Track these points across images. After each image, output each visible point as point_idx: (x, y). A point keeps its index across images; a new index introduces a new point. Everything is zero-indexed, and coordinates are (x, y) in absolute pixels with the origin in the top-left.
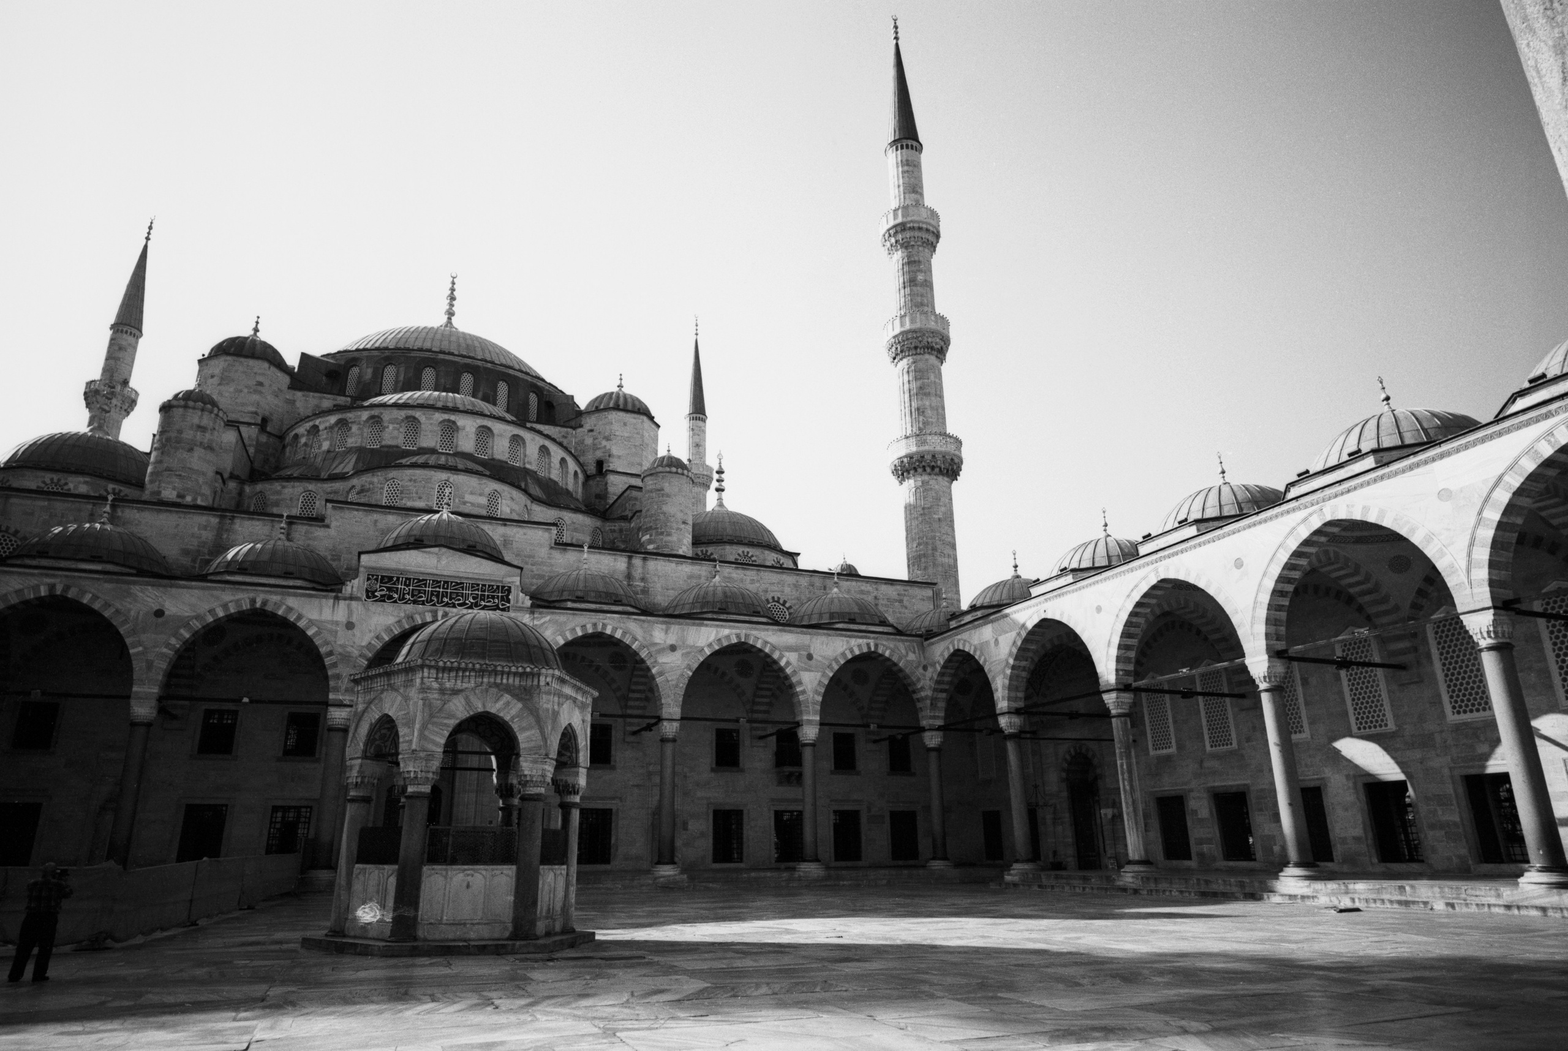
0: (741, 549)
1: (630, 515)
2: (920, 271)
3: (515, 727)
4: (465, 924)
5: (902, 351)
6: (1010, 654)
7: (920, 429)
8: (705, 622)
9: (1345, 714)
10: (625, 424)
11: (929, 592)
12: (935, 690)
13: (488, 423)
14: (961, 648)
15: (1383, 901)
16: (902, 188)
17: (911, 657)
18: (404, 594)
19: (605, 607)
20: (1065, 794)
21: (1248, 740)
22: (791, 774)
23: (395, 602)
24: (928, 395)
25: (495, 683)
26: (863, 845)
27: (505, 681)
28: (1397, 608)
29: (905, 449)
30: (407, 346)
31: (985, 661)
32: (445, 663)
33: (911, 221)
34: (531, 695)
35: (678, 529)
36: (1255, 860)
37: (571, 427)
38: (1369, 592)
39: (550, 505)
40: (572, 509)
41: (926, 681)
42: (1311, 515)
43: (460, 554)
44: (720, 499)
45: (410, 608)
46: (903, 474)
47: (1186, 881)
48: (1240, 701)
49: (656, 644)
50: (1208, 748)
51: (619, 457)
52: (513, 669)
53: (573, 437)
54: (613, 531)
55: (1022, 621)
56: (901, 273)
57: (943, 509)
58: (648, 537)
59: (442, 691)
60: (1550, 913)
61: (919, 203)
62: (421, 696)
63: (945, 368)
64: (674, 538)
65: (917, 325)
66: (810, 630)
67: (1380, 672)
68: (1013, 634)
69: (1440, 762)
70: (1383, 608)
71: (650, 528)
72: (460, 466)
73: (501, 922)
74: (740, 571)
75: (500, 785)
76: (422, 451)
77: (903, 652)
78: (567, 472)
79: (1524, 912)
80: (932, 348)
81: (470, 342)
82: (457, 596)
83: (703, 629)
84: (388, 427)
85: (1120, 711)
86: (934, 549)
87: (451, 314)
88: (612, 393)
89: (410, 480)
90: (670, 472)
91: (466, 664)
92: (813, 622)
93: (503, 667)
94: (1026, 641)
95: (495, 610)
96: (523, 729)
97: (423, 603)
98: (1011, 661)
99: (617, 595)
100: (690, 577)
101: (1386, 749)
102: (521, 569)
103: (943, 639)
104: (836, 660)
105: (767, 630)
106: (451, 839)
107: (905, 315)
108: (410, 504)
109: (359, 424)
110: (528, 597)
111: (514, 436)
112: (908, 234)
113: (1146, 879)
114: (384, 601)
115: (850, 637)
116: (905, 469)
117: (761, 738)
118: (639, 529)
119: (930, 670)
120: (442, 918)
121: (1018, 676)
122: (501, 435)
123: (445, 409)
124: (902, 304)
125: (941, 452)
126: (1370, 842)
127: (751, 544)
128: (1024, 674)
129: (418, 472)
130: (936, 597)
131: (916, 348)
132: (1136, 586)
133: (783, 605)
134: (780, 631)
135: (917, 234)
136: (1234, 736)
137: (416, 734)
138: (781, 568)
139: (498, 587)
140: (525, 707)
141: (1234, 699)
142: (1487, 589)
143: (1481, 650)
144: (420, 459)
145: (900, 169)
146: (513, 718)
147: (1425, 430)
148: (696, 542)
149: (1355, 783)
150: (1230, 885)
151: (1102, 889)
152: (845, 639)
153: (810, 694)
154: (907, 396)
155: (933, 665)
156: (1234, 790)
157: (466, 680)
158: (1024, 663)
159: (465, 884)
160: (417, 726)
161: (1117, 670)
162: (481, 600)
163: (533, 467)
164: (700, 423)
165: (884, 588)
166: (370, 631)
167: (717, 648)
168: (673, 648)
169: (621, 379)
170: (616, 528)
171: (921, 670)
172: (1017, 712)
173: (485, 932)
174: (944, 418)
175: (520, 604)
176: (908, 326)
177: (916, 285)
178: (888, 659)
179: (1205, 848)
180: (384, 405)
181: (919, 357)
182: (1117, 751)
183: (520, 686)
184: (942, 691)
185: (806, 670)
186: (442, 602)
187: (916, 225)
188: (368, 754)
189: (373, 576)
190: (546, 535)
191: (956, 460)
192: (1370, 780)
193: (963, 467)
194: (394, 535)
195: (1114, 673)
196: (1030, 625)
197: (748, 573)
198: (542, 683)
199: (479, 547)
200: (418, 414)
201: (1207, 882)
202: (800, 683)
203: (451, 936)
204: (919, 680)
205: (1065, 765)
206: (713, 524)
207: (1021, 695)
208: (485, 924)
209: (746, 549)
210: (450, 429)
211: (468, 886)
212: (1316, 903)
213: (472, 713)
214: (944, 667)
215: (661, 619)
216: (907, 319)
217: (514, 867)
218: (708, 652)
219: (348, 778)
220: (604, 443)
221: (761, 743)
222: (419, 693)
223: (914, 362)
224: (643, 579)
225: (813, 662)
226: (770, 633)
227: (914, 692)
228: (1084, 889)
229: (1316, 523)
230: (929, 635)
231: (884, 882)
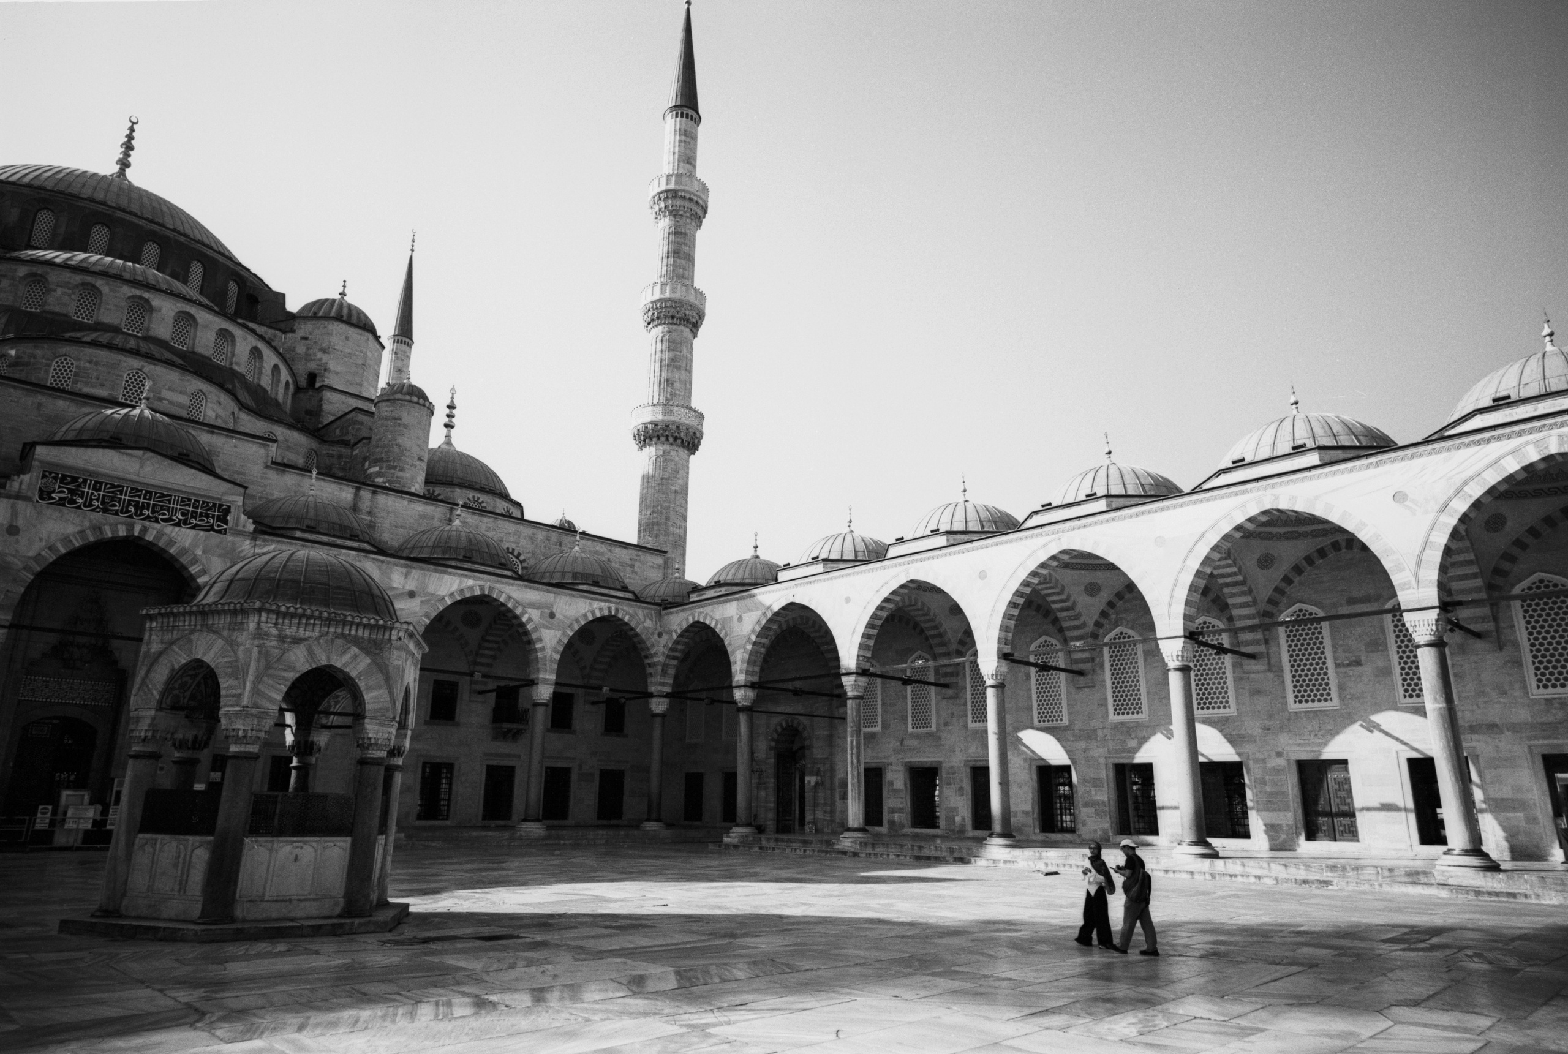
0: (471, 494)
1: (352, 441)
2: (685, 244)
3: (362, 685)
4: (290, 901)
5: (658, 318)
6: (753, 631)
7: (667, 399)
8: (450, 570)
9: (1030, 709)
10: (347, 338)
11: (659, 560)
12: (668, 657)
13: (193, 310)
14: (702, 620)
15: (1071, 866)
16: (677, 156)
17: (648, 623)
18: (91, 500)
19: (339, 541)
20: (772, 761)
21: (946, 724)
22: (509, 731)
23: (79, 507)
24: (679, 368)
25: (342, 634)
26: (571, 804)
27: (353, 632)
28: (1084, 625)
29: (651, 416)
30: (70, 190)
31: (726, 634)
32: (288, 608)
33: (684, 191)
34: (381, 649)
35: (413, 465)
36: (938, 827)
37: (280, 330)
38: (1067, 609)
39: (260, 416)
40: (286, 424)
41: (660, 648)
42: (1050, 542)
43: (170, 462)
44: (448, 436)
45: (98, 516)
46: (645, 440)
47: (902, 846)
48: (944, 690)
49: (394, 588)
50: (910, 729)
51: (337, 374)
52: (365, 621)
53: (284, 340)
54: (330, 456)
55: (768, 604)
56: (666, 242)
57: (680, 481)
58: (377, 469)
59: (282, 638)
60: (1196, 876)
61: (691, 175)
62: (256, 642)
63: (696, 342)
64: (407, 475)
65: (677, 296)
66: (555, 589)
67: (1063, 675)
68: (760, 613)
69: (1099, 752)
70: (1076, 623)
71: (381, 460)
72: (157, 355)
73: (331, 897)
74: (476, 517)
75: (297, 743)
76: (99, 327)
77: (642, 618)
78: (279, 381)
79: (1177, 875)
80: (688, 321)
81: (155, 204)
82: (162, 509)
83: (446, 577)
84: (55, 290)
85: (856, 693)
86: (668, 518)
87: (124, 164)
88: (334, 301)
89: (90, 362)
90: (410, 401)
91: (313, 611)
92: (554, 581)
93: (353, 617)
94: (770, 621)
95: (208, 530)
96: (370, 688)
97: (116, 513)
98: (753, 638)
99: (351, 529)
100: (423, 517)
101: (1058, 739)
102: (246, 488)
103: (683, 610)
104: (577, 620)
105: (512, 585)
106: (279, 807)
107: (666, 284)
108: (86, 390)
109: (13, 278)
110: (251, 521)
111: (222, 330)
112: (678, 203)
113: (864, 844)
114: (64, 505)
115: (592, 599)
116: (648, 436)
117: (481, 693)
118: (365, 459)
119: (665, 637)
120: (264, 894)
121: (757, 652)
122: (206, 327)
123: (134, 283)
124: (664, 272)
125: (685, 425)
126: (1035, 815)
127: (482, 490)
128: (763, 650)
129: (103, 354)
130: (666, 565)
131: (673, 317)
132: (886, 583)
133: (517, 557)
134: (526, 587)
135: (687, 204)
136: (934, 721)
137: (248, 688)
138: (510, 516)
139: (214, 505)
140: (374, 661)
141: (939, 688)
142: (1182, 621)
143: (1169, 670)
144: (105, 338)
145: (678, 137)
146: (360, 674)
147: (1142, 485)
148: (428, 482)
149: (1030, 765)
150: (941, 850)
151: (823, 851)
152: (588, 601)
153: (549, 652)
154: (658, 365)
155: (670, 633)
156: (928, 765)
157: (310, 628)
158: (764, 641)
159: (292, 857)
160: (250, 678)
161: (858, 656)
162: (192, 517)
163: (241, 369)
164: (404, 347)
165: (617, 550)
166: (41, 540)
167: (459, 598)
168: (412, 594)
169: (344, 286)
170: (334, 453)
171: (656, 636)
172: (752, 686)
173: (311, 908)
174: (690, 393)
175: (240, 528)
176: (668, 295)
177: (679, 257)
178: (626, 624)
179: (896, 816)
180: (50, 263)
181: (674, 327)
182: (849, 729)
183: (369, 639)
184: (674, 658)
185: (547, 627)
186: (142, 514)
187: (688, 196)
188: (164, 706)
189: (50, 473)
190: (262, 451)
191: (698, 435)
192: (1042, 763)
193: (702, 441)
194: (79, 425)
195: (855, 658)
196: (776, 608)
197: (485, 520)
198: (394, 637)
199: (192, 457)
200: (99, 283)
201: (920, 848)
202: (540, 640)
203: (274, 915)
204: (653, 646)
205: (775, 736)
206: (442, 464)
207: (757, 669)
208: (314, 900)
209: (477, 495)
210: (142, 307)
211: (296, 859)
212: (1016, 866)
213: (314, 666)
214: (680, 636)
215: (402, 562)
216: (668, 288)
217: (349, 839)
218: (449, 602)
219: (132, 731)
220: (320, 355)
221: (480, 698)
222: (254, 638)
223: (669, 332)
224: (369, 513)
225: (555, 621)
226: (515, 588)
227: (646, 657)
228: (805, 851)
229: (1054, 550)
230: (666, 605)
231: (603, 842)
